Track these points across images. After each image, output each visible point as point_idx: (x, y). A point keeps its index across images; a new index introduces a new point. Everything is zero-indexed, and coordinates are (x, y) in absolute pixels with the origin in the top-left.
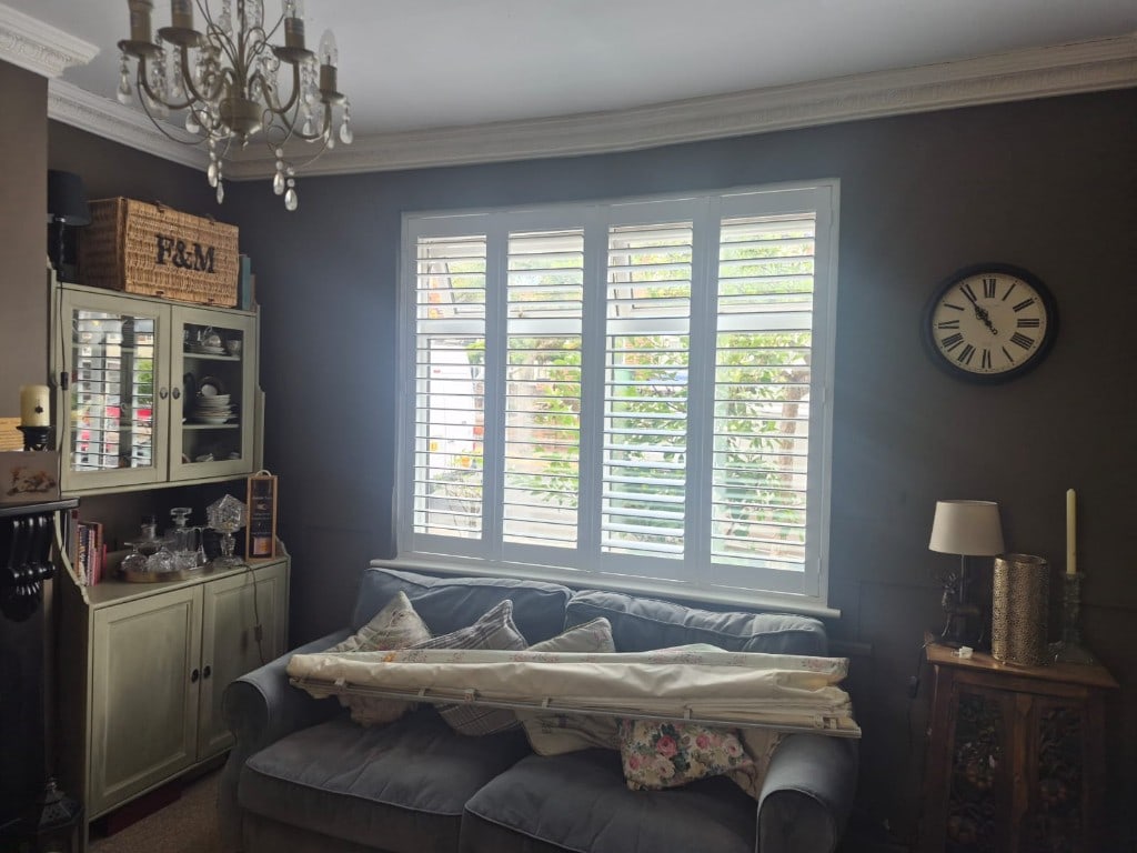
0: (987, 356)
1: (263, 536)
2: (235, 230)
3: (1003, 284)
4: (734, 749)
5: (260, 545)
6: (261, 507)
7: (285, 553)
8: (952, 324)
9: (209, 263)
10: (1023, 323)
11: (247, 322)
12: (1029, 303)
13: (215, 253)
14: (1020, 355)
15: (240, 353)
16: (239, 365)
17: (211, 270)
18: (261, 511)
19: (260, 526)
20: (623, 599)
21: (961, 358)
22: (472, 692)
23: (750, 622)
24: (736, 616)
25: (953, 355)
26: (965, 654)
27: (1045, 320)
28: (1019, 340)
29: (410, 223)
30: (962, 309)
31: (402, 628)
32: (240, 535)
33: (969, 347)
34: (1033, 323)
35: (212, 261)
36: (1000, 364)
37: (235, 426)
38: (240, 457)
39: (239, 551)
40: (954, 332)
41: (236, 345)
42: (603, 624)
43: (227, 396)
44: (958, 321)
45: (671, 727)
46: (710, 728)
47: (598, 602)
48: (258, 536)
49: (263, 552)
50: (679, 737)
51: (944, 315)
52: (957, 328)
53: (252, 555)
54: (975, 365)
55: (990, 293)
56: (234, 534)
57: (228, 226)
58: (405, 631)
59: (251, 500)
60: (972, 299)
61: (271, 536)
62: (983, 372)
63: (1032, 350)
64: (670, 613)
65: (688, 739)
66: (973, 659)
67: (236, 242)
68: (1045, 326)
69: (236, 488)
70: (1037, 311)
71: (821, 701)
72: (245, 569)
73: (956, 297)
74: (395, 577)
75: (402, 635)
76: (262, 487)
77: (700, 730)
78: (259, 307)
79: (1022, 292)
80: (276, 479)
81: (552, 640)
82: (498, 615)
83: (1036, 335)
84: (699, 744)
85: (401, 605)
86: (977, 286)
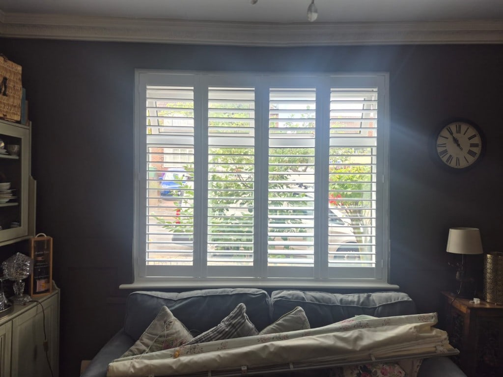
0: (458, 160)
1: (44, 278)
2: (20, 68)
3: (464, 127)
4: (401, 373)
5: (41, 285)
6: (40, 259)
7: (57, 288)
8: (444, 145)
9: (3, 89)
10: (472, 145)
11: (23, 133)
12: (475, 136)
13: (8, 81)
14: (471, 160)
15: (19, 154)
16: (19, 162)
17: (5, 94)
18: (41, 261)
19: (40, 272)
20: (301, 294)
21: (447, 161)
22: (246, 368)
23: (371, 298)
24: (363, 296)
25: (444, 159)
26: (476, 301)
27: (481, 144)
28: (471, 153)
29: (140, 76)
30: (447, 138)
31: (174, 331)
32: (27, 281)
33: (451, 156)
34: (475, 145)
35: (6, 87)
36: (463, 164)
37: (16, 204)
38: (20, 225)
39: (27, 292)
40: (445, 149)
41: (16, 148)
42: (300, 311)
43: (8, 184)
44: (445, 144)
45: (365, 366)
46: (386, 363)
47: (290, 297)
48: (39, 279)
49: (43, 289)
50: (371, 372)
51: (440, 141)
52: (445, 147)
53: (35, 293)
54: (453, 164)
55: (459, 131)
56: (23, 280)
57: (16, 65)
58: (176, 332)
59: (34, 255)
60: (451, 134)
61: (48, 278)
62: (456, 167)
63: (476, 157)
64: (330, 299)
65: (376, 372)
66: (481, 304)
67: (20, 76)
68: (481, 146)
69: (21, 246)
70: (477, 140)
71: (436, 338)
72: (35, 303)
73: (445, 132)
74: (153, 297)
75: (175, 335)
76: (40, 245)
77: (381, 366)
78: (31, 122)
79: (472, 132)
80: (52, 239)
81: (274, 325)
82: (240, 313)
83: (477, 150)
84: (383, 374)
85: (166, 314)
86: (453, 127)
